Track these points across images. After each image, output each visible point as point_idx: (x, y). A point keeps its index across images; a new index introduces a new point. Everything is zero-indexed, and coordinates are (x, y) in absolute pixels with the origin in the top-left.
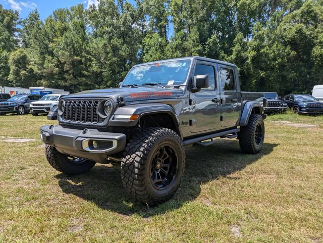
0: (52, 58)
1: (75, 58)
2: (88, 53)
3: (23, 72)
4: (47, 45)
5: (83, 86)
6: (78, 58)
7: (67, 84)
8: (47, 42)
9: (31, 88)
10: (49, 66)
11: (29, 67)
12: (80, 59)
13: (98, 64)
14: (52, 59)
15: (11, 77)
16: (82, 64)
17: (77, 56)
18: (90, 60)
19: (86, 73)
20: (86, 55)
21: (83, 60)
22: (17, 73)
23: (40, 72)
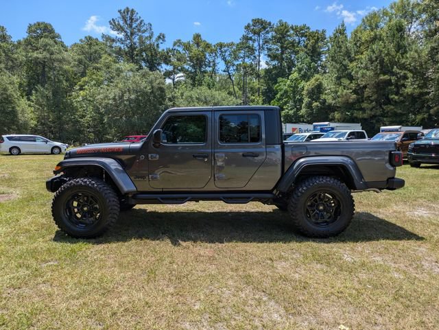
0: (349, 82)
1: (382, 77)
2: (403, 67)
3: (315, 104)
4: (345, 66)
5: (390, 117)
6: (386, 77)
7: (365, 116)
8: (346, 62)
9: (314, 124)
10: (344, 93)
11: (323, 97)
12: (389, 78)
13: (417, 83)
14: (349, 84)
15: (303, 111)
16: (391, 85)
17: (384, 75)
18: (405, 77)
19: (396, 97)
20: (398, 71)
21: (393, 79)
22: (309, 106)
23: (334, 102)
